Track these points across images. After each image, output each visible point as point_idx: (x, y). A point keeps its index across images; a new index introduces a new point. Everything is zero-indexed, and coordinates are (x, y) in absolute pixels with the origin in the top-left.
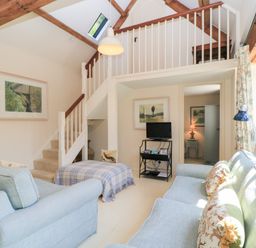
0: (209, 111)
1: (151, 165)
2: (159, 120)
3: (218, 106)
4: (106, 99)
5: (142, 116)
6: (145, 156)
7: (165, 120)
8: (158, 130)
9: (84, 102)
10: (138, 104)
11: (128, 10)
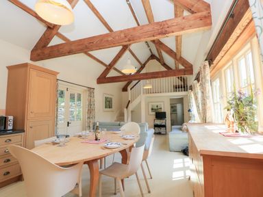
0: (179, 107)
1: (158, 130)
2: (160, 111)
3: (183, 104)
4: (140, 102)
5: (152, 109)
6: (156, 126)
7: (163, 111)
8: (160, 115)
9: (130, 105)
10: (150, 104)
11: (144, 65)
